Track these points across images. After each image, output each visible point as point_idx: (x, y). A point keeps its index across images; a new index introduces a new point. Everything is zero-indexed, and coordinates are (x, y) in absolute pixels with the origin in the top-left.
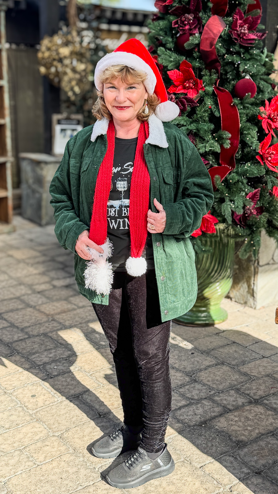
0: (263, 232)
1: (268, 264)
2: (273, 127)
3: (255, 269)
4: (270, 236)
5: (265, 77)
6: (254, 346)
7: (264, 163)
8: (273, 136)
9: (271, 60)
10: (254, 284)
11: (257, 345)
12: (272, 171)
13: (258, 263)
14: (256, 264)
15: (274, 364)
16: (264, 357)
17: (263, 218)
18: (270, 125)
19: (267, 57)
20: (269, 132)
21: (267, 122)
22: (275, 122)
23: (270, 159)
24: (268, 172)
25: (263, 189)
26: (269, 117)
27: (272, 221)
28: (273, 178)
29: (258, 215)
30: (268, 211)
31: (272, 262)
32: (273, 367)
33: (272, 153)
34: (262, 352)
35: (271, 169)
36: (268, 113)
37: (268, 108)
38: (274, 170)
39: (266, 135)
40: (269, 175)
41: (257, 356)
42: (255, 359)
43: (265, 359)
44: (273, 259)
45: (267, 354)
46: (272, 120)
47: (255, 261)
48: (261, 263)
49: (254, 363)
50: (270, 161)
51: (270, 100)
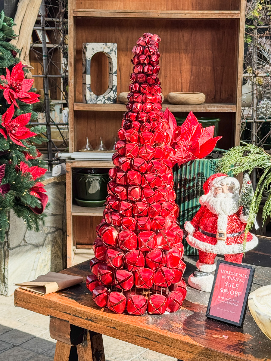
0: (12, 211)
1: (19, 246)
2: (15, 97)
3: (5, 253)
4: (19, 216)
5: (4, 43)
6: (3, 336)
7: (8, 137)
8: (16, 108)
9: (10, 25)
10: (4, 269)
11: (7, 334)
12: (17, 146)
13: (8, 246)
14: (6, 247)
15: (25, 352)
16: (14, 346)
17: (9, 197)
18: (12, 95)
19: (5, 21)
20: (12, 102)
21: (9, 92)
22: (18, 92)
23: (13, 132)
24: (13, 146)
25: (9, 165)
26: (11, 86)
27: (20, 199)
28: (19, 153)
29: (3, 193)
30: (14, 188)
31: (23, 243)
32: (24, 355)
33: (16, 126)
34: (13, 341)
35: (16, 142)
36: (9, 82)
37: (9, 77)
38: (18, 143)
39: (8, 106)
40: (14, 149)
41: (7, 346)
42: (6, 349)
43: (16, 348)
44: (24, 240)
45: (18, 342)
46: (15, 90)
47: (5, 244)
48: (11, 246)
49: (3, 353)
50: (14, 135)
51: (11, 68)
